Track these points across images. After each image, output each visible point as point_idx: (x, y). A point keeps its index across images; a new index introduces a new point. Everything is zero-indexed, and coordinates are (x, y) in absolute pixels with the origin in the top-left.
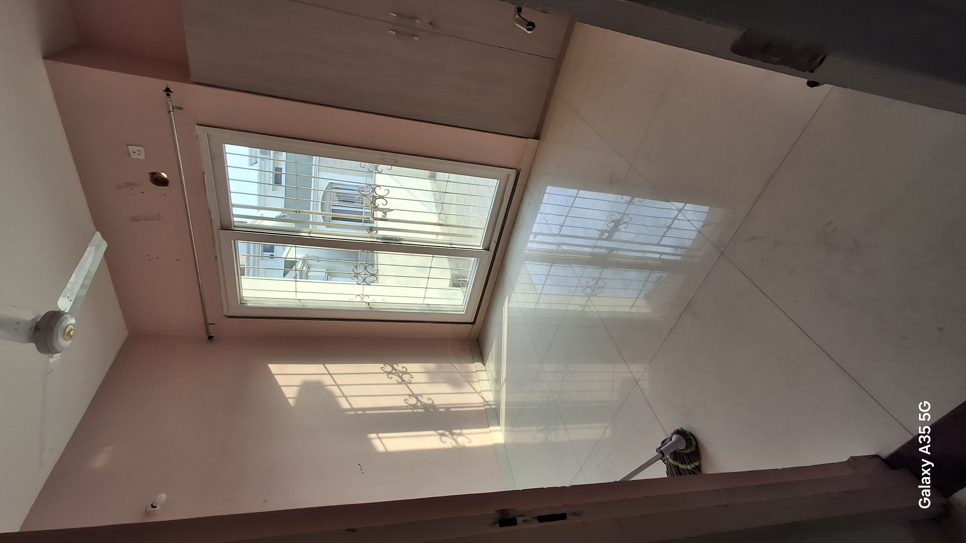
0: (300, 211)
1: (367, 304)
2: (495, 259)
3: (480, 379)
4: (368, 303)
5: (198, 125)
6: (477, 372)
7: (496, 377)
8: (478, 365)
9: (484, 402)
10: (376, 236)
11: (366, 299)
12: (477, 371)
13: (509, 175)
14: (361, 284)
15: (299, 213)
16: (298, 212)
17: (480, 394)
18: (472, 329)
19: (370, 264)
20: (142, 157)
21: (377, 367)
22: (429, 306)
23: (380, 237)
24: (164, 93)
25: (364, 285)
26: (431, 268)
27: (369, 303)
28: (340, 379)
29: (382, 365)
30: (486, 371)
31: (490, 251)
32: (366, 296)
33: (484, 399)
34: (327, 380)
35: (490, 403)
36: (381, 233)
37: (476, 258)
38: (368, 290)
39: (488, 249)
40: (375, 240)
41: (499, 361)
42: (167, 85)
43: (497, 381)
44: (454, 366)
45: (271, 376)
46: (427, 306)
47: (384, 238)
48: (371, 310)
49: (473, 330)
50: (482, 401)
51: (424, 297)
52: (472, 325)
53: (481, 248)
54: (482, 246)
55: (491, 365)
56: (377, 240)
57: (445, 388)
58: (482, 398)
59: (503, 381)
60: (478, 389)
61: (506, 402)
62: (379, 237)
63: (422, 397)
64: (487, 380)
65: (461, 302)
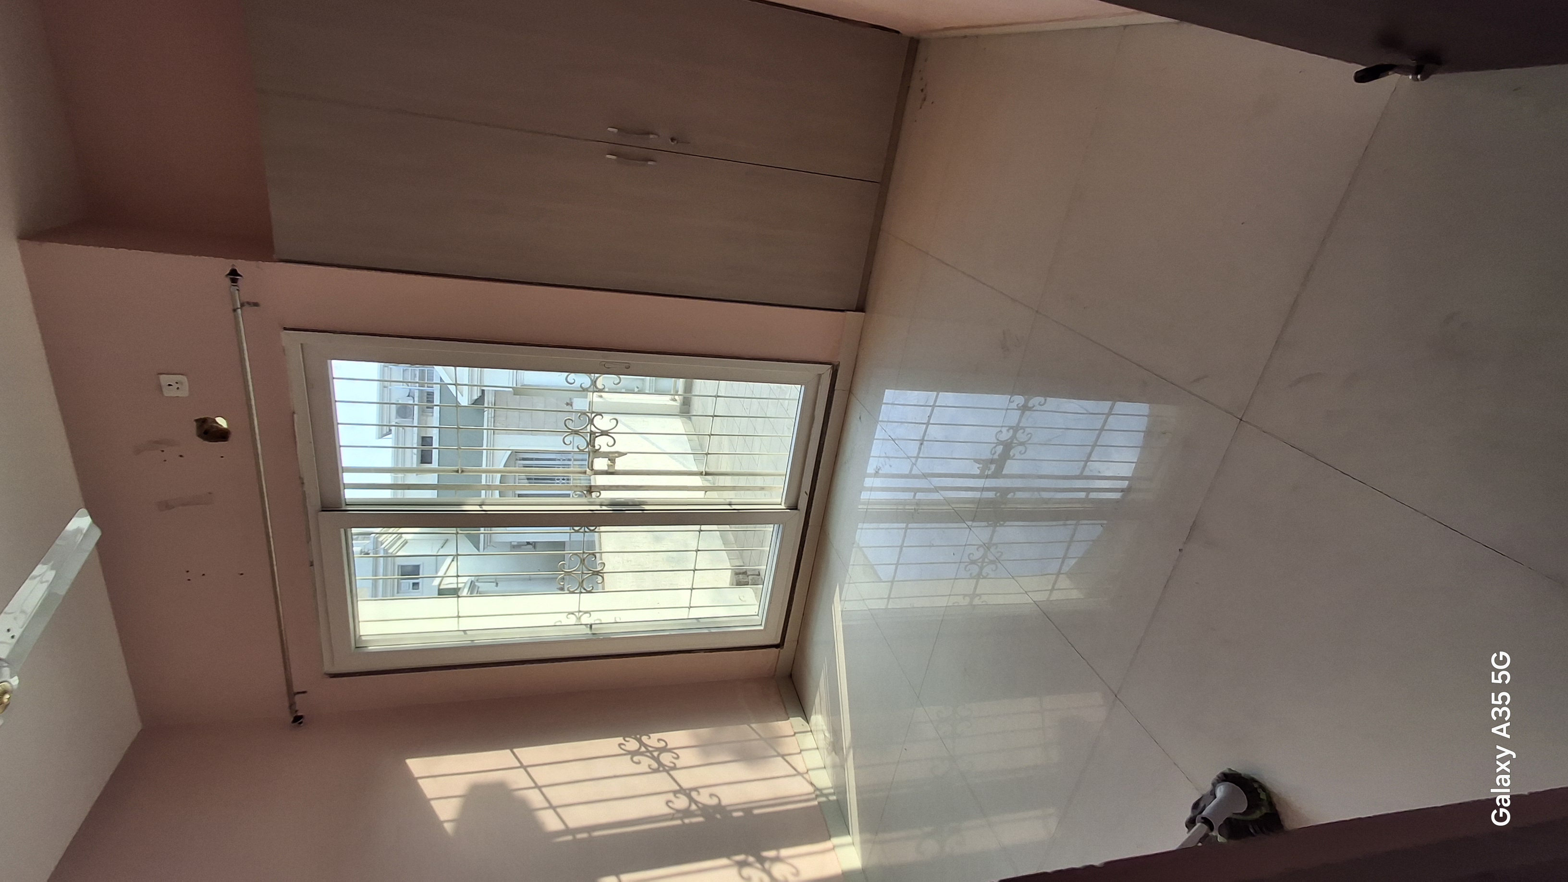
0: (465, 470)
1: (587, 627)
2: (810, 524)
3: (802, 748)
4: (589, 626)
5: (285, 330)
6: (797, 735)
7: (832, 740)
8: (797, 722)
9: (814, 791)
10: (598, 501)
11: (586, 619)
12: (795, 733)
13: (820, 375)
14: (576, 592)
15: (462, 474)
16: (460, 471)
17: (806, 776)
18: (778, 657)
19: (590, 554)
20: (184, 392)
21: (609, 745)
22: (699, 621)
23: (607, 502)
24: (228, 281)
25: (581, 593)
26: (698, 552)
27: (591, 626)
28: (542, 775)
29: (620, 740)
30: (811, 731)
31: (799, 510)
32: (586, 612)
33: (815, 786)
34: (518, 780)
35: (825, 792)
36: (606, 495)
37: (776, 525)
38: (588, 601)
39: (795, 507)
40: (598, 508)
41: (834, 712)
42: (233, 265)
43: (835, 746)
44: (751, 728)
45: (411, 782)
46: (695, 621)
47: (613, 503)
48: (595, 638)
49: (780, 657)
50: (811, 789)
51: (688, 606)
52: (779, 649)
53: (783, 507)
54: (785, 503)
55: (818, 719)
56: (601, 507)
57: (737, 771)
58: (812, 784)
59: (847, 746)
60: (801, 768)
61: (857, 787)
62: (605, 503)
63: (698, 792)
64: (814, 749)
65: (754, 610)
